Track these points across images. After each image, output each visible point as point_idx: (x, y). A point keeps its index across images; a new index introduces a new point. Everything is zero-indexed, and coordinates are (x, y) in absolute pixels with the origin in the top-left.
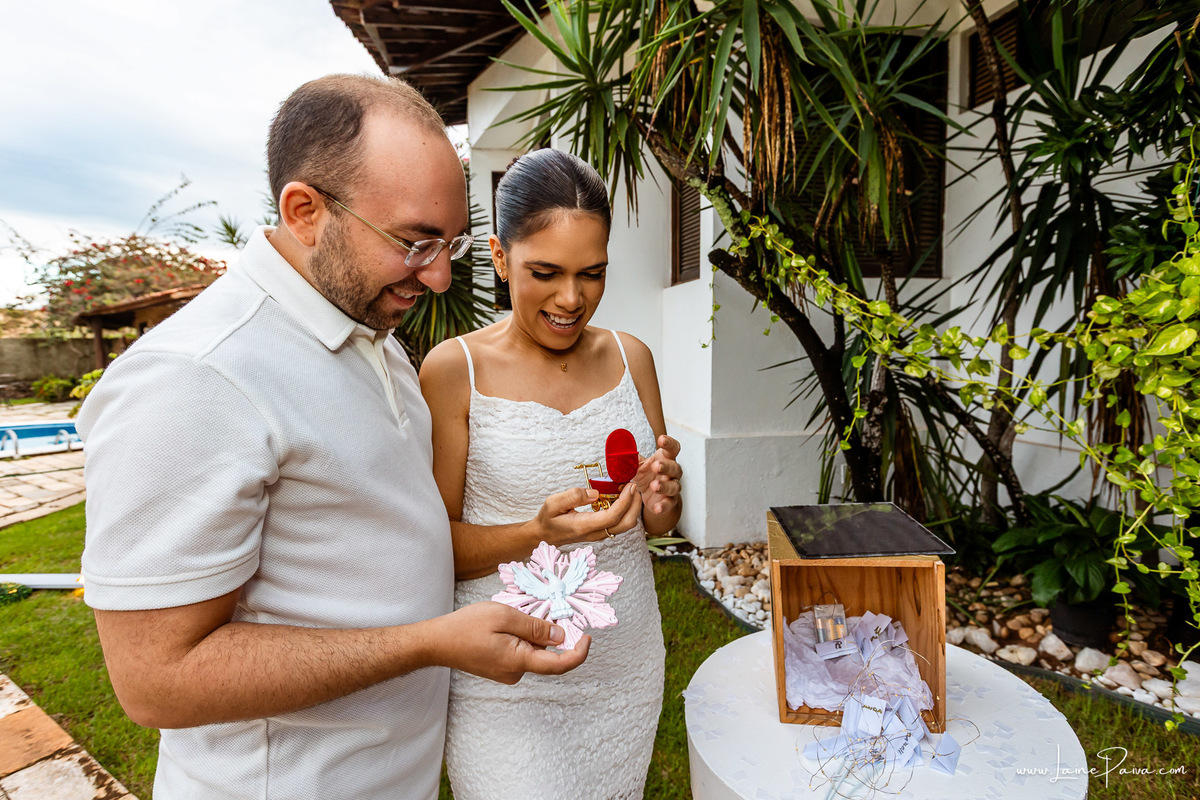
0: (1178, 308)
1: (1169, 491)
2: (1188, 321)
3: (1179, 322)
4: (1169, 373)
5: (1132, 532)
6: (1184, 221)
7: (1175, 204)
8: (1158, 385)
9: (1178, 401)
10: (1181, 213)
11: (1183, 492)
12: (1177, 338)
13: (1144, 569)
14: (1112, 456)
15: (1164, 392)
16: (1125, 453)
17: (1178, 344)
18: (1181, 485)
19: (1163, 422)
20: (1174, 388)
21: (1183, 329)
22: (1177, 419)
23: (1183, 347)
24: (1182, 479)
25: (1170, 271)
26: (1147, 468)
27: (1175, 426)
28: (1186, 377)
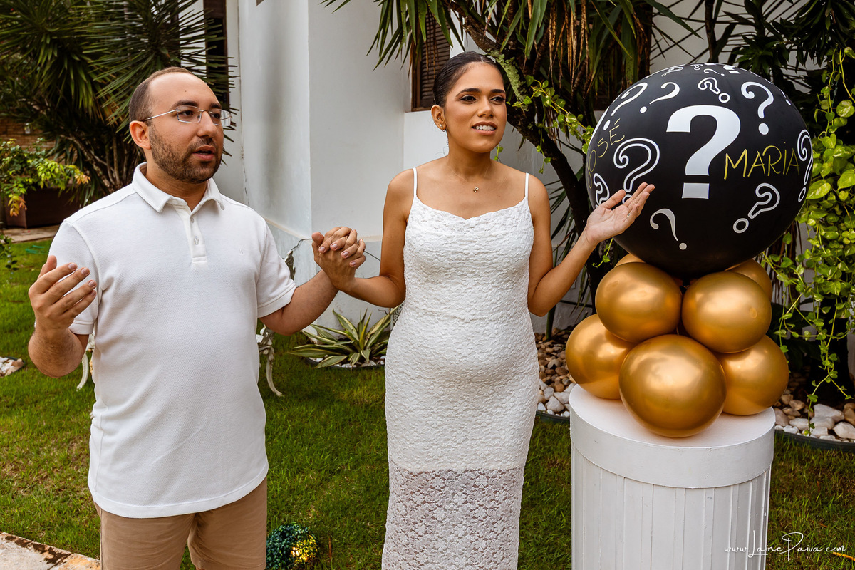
0: (822, 169)
1: (812, 285)
2: (827, 177)
3: (821, 178)
4: (815, 211)
5: (790, 312)
6: (826, 110)
7: (822, 98)
8: (808, 218)
9: (819, 227)
10: (825, 104)
11: (820, 285)
12: (820, 188)
13: (796, 335)
14: (779, 263)
15: (812, 222)
16: (787, 261)
17: (820, 193)
18: (819, 281)
19: (810, 241)
20: (817, 220)
21: (824, 183)
22: (818, 239)
23: (823, 194)
24: (820, 277)
25: (818, 143)
26: (800, 271)
27: (816, 244)
28: (824, 213)
